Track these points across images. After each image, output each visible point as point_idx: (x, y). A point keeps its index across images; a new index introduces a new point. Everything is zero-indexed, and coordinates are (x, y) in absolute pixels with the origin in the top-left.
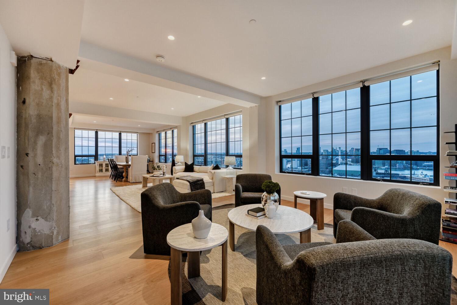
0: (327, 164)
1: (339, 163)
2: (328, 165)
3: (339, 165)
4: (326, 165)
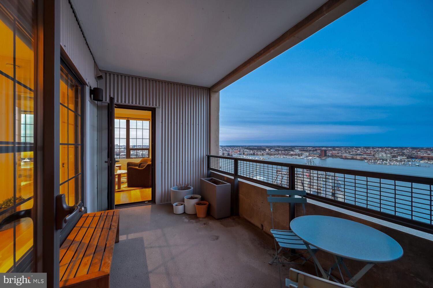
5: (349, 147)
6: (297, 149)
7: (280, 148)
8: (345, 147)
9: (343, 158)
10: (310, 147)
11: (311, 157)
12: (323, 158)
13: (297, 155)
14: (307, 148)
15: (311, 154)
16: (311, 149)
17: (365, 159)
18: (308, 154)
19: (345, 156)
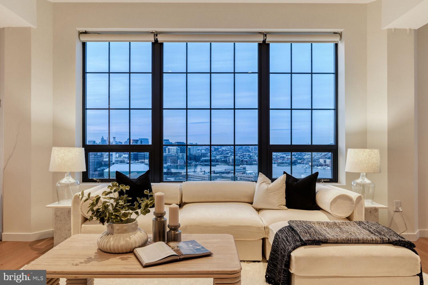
0: (96, 163)
1: (113, 161)
2: (97, 165)
3: (114, 164)
4: (94, 165)
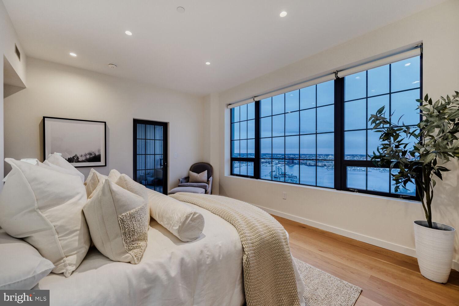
5: (313, 154)
6: (268, 156)
7: (252, 156)
8: (310, 154)
9: (308, 165)
10: (279, 154)
11: (280, 165)
12: (291, 166)
13: (267, 163)
14: (277, 156)
15: (281, 162)
16: (280, 156)
17: (325, 165)
18: (277, 161)
19: (309, 163)
